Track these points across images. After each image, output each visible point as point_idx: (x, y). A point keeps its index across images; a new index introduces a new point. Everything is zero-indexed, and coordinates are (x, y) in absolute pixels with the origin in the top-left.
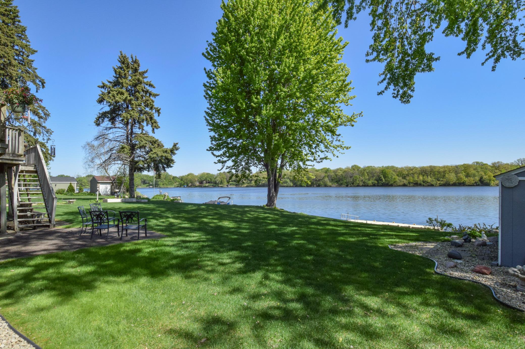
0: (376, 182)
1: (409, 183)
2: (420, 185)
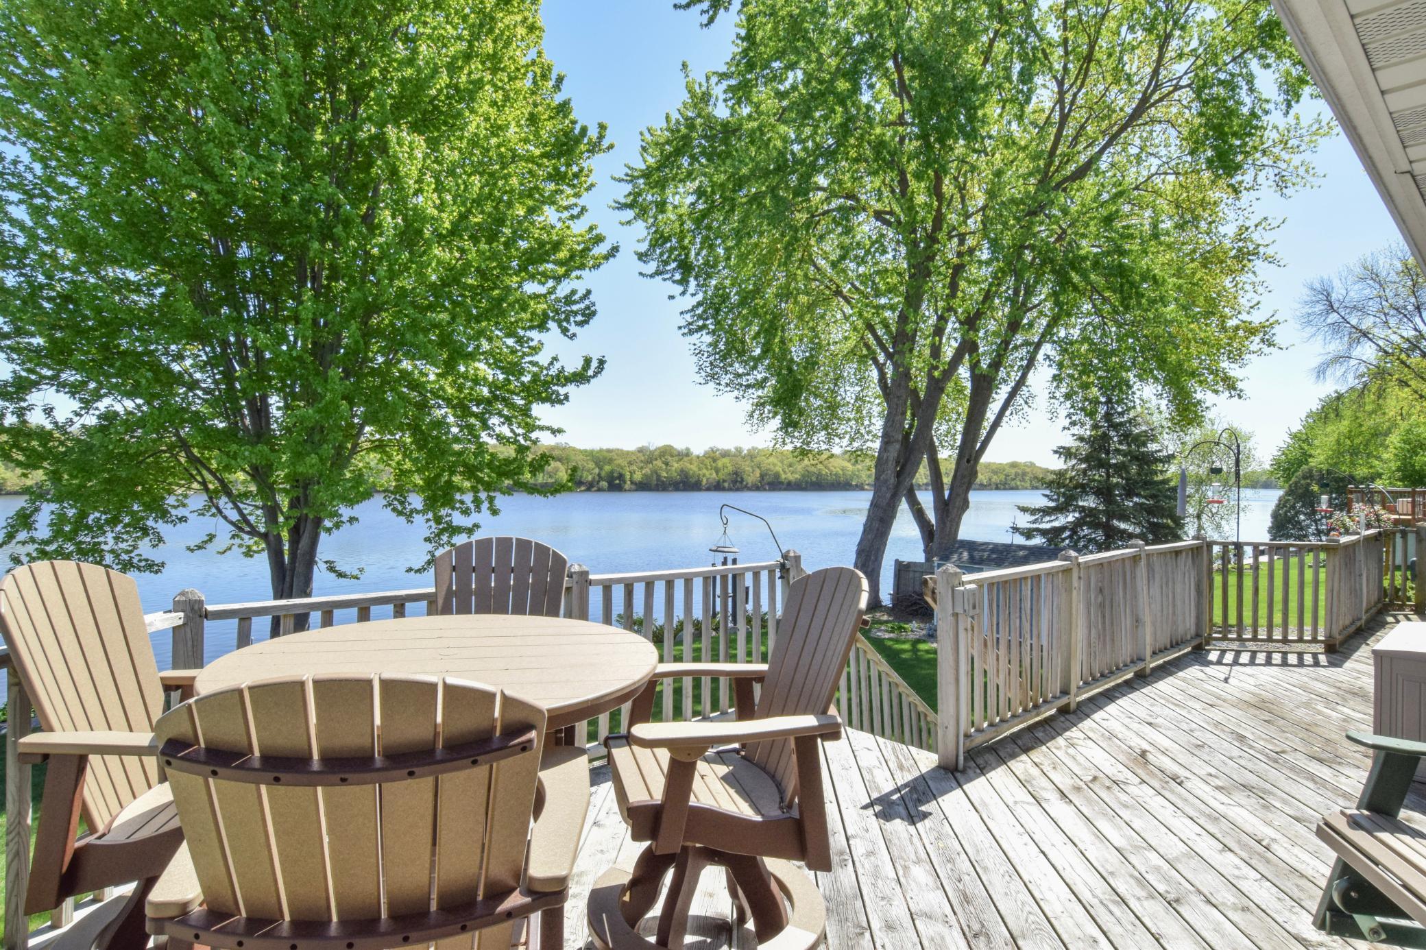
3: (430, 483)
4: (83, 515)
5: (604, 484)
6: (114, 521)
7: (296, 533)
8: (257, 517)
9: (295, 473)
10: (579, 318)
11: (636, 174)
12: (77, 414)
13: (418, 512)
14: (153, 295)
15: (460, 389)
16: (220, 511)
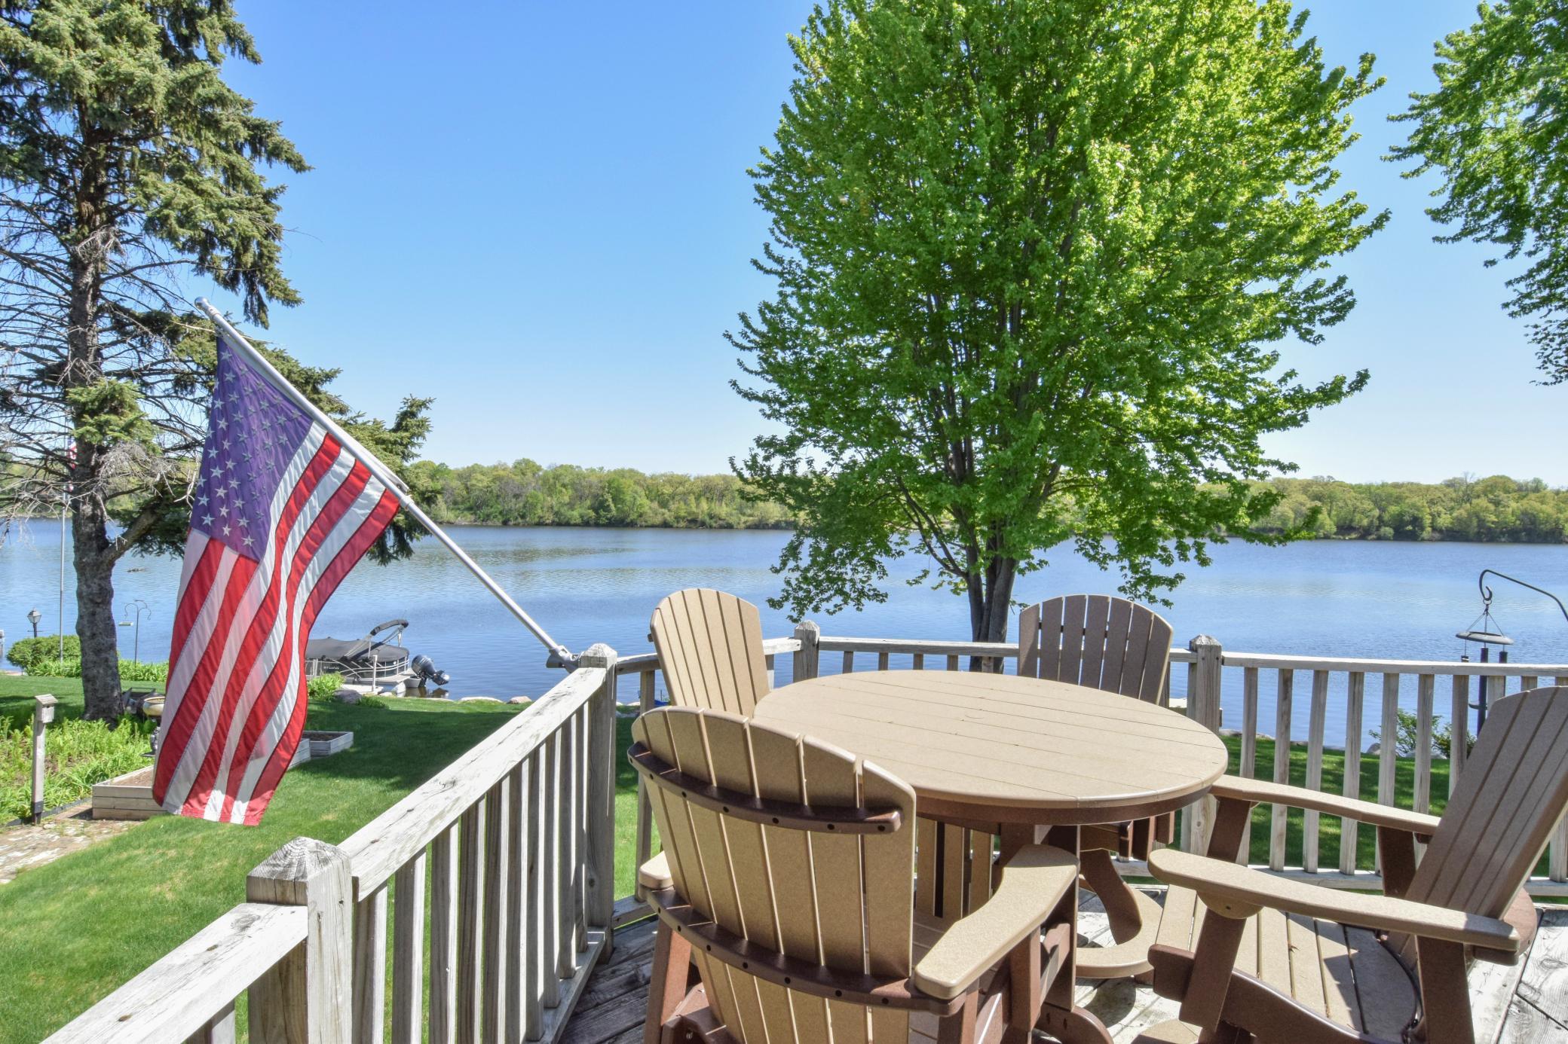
0: (592, 514)
1: (678, 518)
2: (703, 524)
3: (1126, 525)
4: (831, 549)
5: (1388, 531)
6: (852, 555)
7: (992, 572)
8: (960, 558)
9: (990, 514)
10: (1327, 314)
11: (1427, 103)
12: (830, 465)
13: (1112, 558)
14: (881, 357)
15: (1163, 419)
16: (931, 550)
